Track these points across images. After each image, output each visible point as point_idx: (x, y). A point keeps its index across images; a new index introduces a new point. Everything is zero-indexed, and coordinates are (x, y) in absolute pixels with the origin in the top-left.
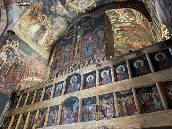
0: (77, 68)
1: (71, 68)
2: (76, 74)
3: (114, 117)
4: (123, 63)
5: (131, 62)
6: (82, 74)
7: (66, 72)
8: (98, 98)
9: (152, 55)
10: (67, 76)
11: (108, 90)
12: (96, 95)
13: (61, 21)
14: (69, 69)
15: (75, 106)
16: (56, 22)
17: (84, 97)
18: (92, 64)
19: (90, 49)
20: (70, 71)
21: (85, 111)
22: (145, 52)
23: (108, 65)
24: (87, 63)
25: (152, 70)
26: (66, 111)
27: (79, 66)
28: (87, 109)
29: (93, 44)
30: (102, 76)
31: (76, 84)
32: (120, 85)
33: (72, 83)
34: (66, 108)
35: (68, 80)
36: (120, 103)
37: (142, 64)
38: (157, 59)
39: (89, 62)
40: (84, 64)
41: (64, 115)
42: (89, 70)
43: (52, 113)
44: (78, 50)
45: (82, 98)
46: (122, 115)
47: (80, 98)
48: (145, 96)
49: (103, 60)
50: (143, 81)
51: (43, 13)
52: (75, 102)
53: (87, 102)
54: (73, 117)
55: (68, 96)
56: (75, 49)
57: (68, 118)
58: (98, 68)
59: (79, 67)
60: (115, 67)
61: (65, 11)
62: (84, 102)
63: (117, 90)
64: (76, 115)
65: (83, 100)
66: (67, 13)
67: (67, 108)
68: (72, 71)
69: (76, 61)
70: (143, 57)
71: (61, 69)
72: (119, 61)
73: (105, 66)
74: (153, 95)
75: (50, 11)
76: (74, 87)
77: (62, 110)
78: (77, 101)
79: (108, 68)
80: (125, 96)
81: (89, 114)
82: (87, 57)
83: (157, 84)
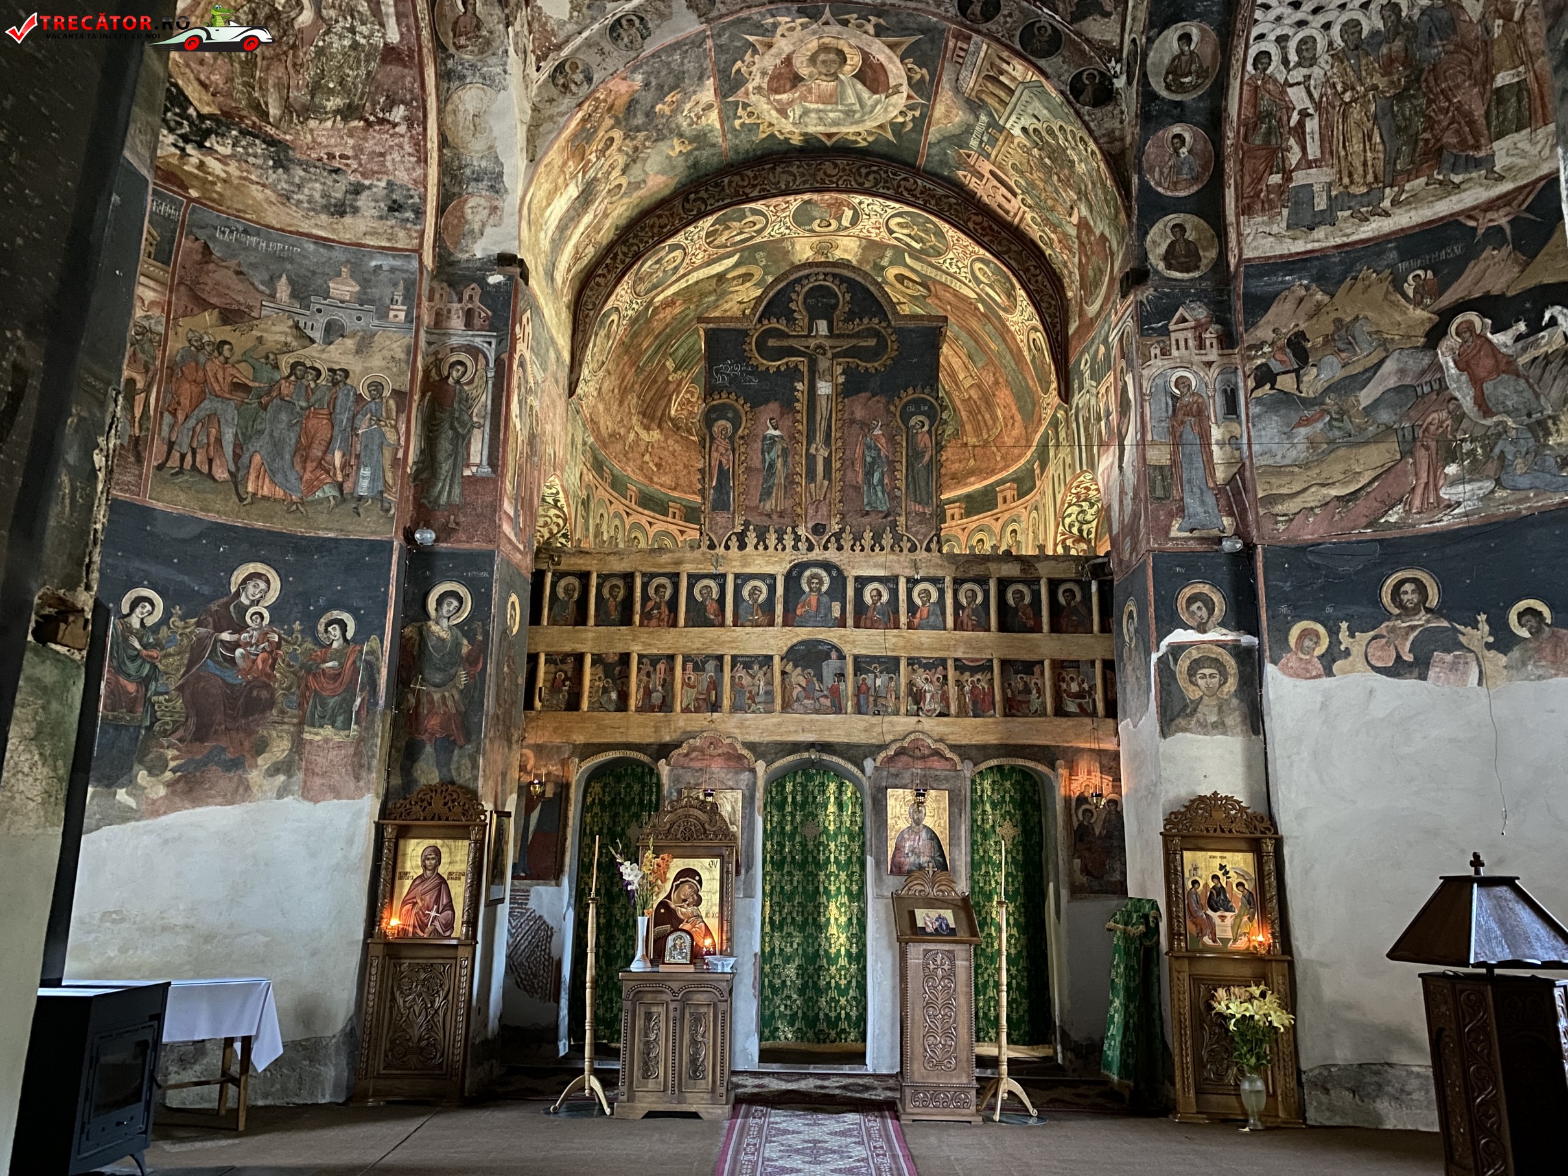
0: (828, 541)
1: (802, 531)
2: (827, 566)
3: (941, 715)
4: (982, 581)
5: (1003, 584)
6: (851, 573)
7: (780, 539)
8: (903, 664)
9: (1054, 584)
10: (788, 558)
11: (935, 649)
12: (903, 654)
13: (669, 157)
14: (797, 538)
15: (830, 667)
16: (645, 160)
17: (864, 652)
18: (888, 549)
19: (881, 481)
20: (802, 546)
21: (864, 688)
22: (1044, 571)
23: (940, 573)
24: (868, 535)
25: (1046, 627)
26: (797, 677)
27: (838, 536)
28: (869, 682)
29: (891, 463)
30: (919, 602)
31: (825, 599)
32: (968, 643)
33: (811, 590)
34: (795, 666)
35: (793, 578)
36: (958, 683)
37: (1027, 600)
38: (1062, 600)
39: (877, 537)
40: (858, 538)
41: (793, 688)
42: (876, 566)
43: (741, 672)
44: (828, 462)
45: (856, 652)
46: (962, 713)
47: (848, 650)
48: (1018, 681)
49: (928, 549)
50: (1022, 646)
51: (617, 123)
52: (828, 657)
53: (870, 664)
54: (826, 697)
55: (803, 633)
56: (812, 451)
57: (807, 698)
58: (909, 572)
59: (838, 541)
60: (958, 582)
61: (713, 118)
62: (862, 664)
63: (959, 655)
64: (835, 693)
65: (856, 658)
66: (718, 126)
67: (799, 669)
68: (810, 548)
69: (824, 510)
70: (1033, 583)
71: (756, 520)
72: (974, 571)
73: (932, 572)
74: (1032, 681)
75: (650, 114)
76: (818, 607)
77: (783, 673)
78: (834, 655)
79: (935, 581)
80: (974, 670)
81: (877, 698)
82: (867, 513)
83: (1047, 663)
